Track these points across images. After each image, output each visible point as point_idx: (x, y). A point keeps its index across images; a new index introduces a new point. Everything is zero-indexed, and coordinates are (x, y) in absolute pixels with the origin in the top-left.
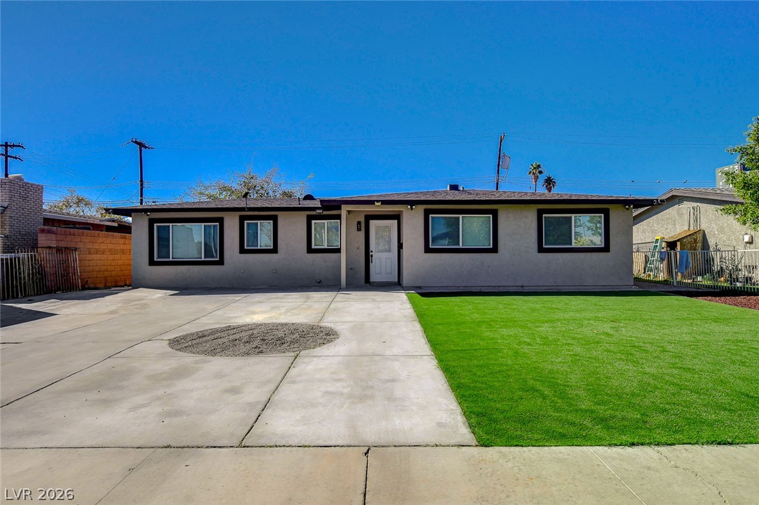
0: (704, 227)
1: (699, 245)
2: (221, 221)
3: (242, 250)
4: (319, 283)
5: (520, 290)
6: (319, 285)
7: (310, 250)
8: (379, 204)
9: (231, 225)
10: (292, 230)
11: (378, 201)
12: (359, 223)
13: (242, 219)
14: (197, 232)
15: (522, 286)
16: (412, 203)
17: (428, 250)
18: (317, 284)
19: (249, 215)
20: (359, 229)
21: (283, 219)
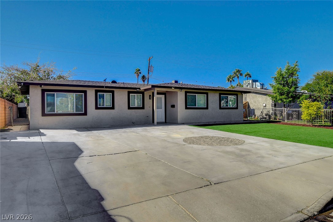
0: (248, 101)
1: (247, 107)
2: (85, 92)
3: (97, 108)
4: (133, 123)
5: (214, 123)
6: (133, 124)
7: (129, 108)
8: (174, 88)
9: (91, 94)
10: (121, 98)
11: (173, 87)
12: (150, 96)
13: (97, 92)
14: (71, 98)
15: (215, 122)
16: (181, 88)
17: (186, 108)
18: (132, 124)
19: (100, 90)
20: (150, 99)
21: (117, 92)
